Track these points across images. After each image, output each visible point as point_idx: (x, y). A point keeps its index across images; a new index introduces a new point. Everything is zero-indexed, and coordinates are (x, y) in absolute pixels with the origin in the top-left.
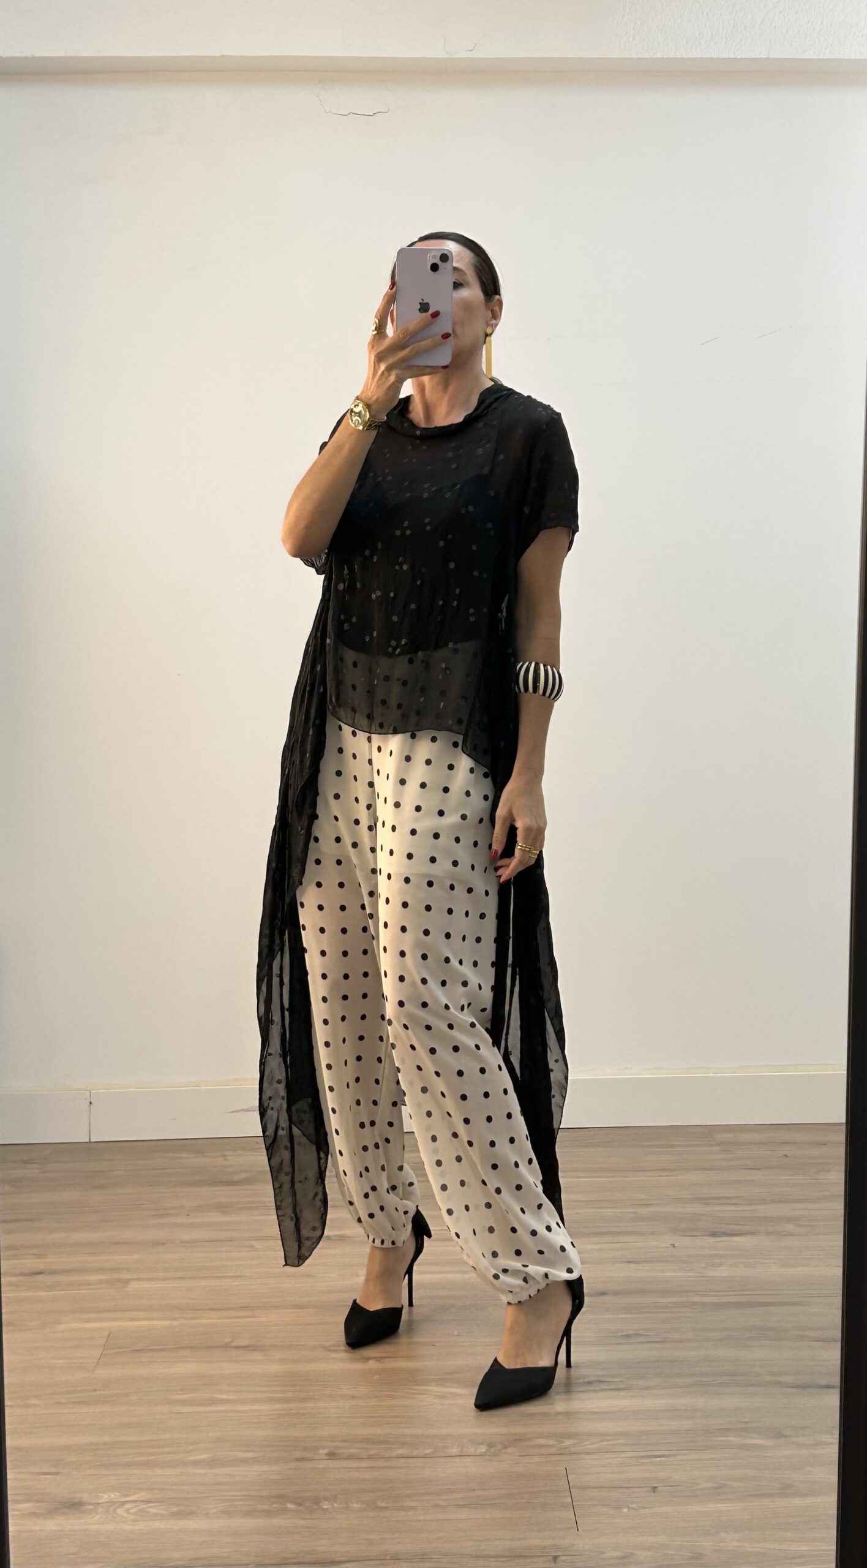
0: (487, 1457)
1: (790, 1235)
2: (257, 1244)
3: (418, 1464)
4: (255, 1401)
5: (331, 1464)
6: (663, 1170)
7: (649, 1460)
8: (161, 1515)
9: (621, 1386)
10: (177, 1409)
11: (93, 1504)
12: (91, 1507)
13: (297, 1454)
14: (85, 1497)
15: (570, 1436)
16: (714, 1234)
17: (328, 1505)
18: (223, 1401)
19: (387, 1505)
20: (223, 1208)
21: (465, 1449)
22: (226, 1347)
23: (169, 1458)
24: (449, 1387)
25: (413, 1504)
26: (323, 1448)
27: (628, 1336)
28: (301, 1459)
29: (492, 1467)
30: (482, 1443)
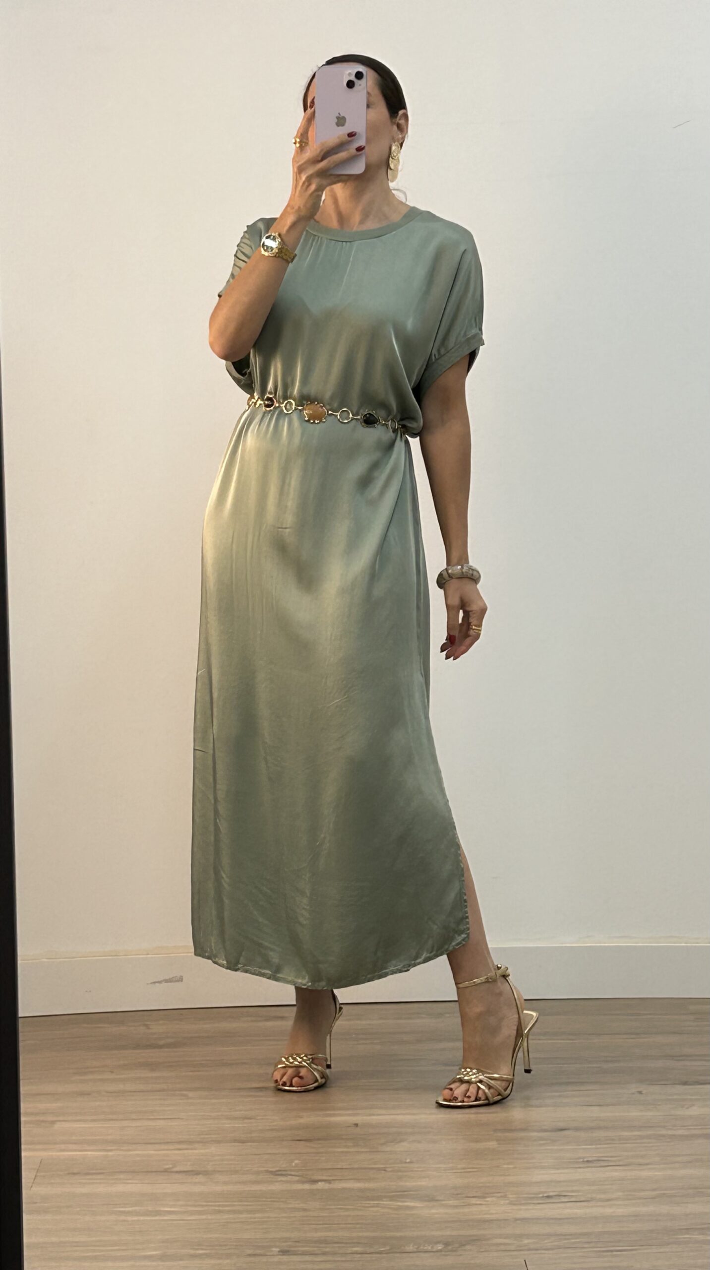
0: (443, 1253)
2: (191, 1094)
3: (374, 1259)
4: (200, 1213)
5: (285, 1258)
6: (631, 1034)
7: (610, 1253)
9: (581, 1200)
10: (123, 1218)
13: (249, 1252)
15: (528, 1236)
16: (686, 1083)
18: (170, 1213)
20: (151, 1066)
21: (422, 1247)
22: (166, 1171)
23: (119, 1254)
24: (405, 1202)
26: (276, 1247)
27: (588, 1161)
28: (255, 1255)
29: (449, 1260)
30: (438, 1242)
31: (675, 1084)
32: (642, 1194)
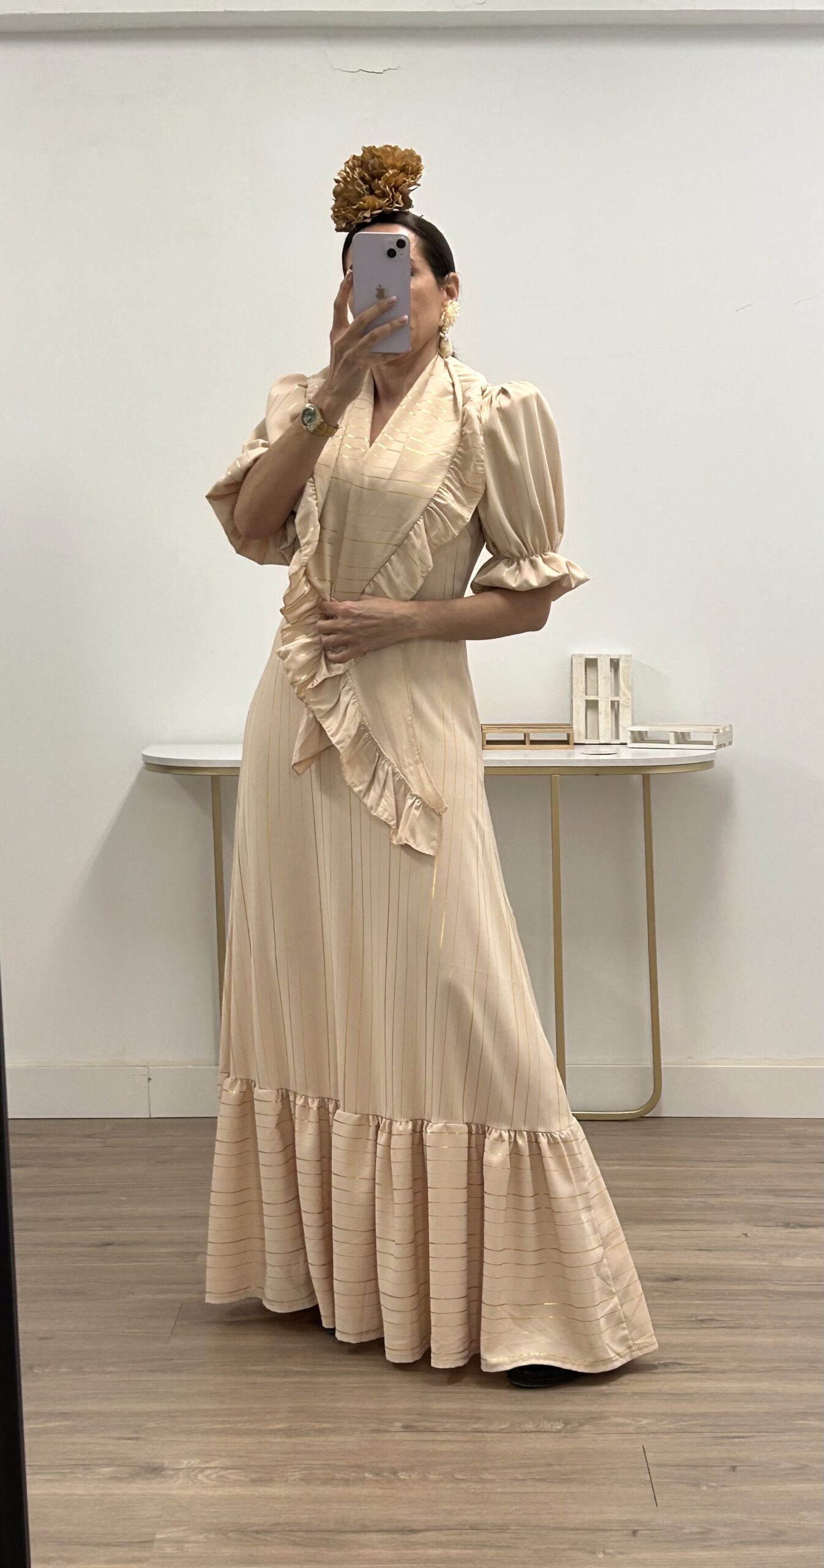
0: (562, 1434)
3: (494, 1439)
5: (407, 1436)
6: (733, 1161)
7: (727, 1441)
8: (242, 1481)
9: (697, 1370)
11: (174, 1469)
12: (172, 1472)
13: (373, 1426)
14: (166, 1463)
15: (645, 1415)
16: (787, 1225)
17: (405, 1475)
19: (464, 1477)
21: (541, 1426)
23: (247, 1426)
25: (491, 1477)
26: (399, 1421)
27: (702, 1321)
28: (378, 1431)
29: (567, 1445)
30: (558, 1420)
31: (777, 1226)
32: (757, 1365)
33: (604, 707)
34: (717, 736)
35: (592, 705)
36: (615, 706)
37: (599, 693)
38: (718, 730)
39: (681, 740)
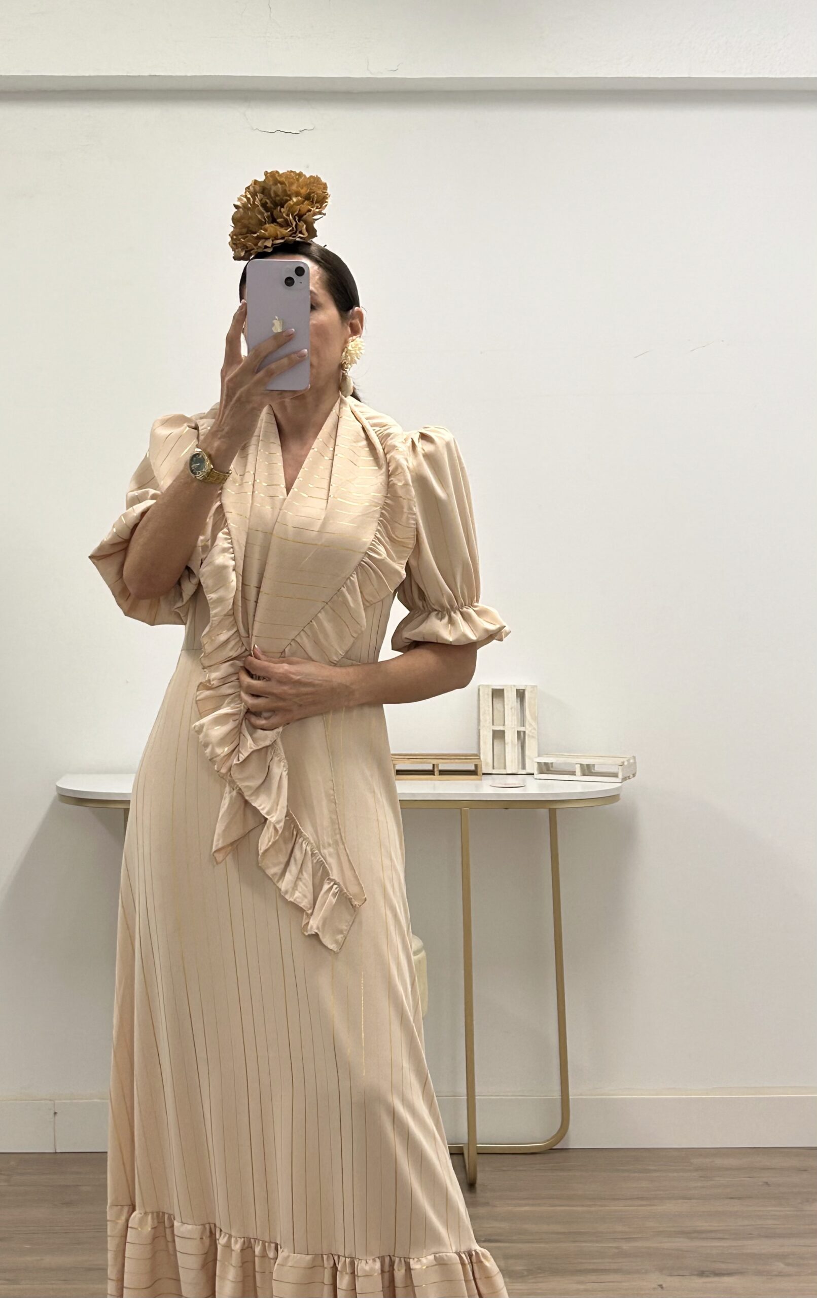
1: (780, 1274)
6: (642, 1198)
16: (702, 1274)
33: (511, 737)
34: (623, 770)
35: (499, 735)
36: (521, 737)
37: (506, 724)
38: (623, 763)
39: (587, 772)
